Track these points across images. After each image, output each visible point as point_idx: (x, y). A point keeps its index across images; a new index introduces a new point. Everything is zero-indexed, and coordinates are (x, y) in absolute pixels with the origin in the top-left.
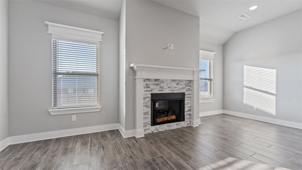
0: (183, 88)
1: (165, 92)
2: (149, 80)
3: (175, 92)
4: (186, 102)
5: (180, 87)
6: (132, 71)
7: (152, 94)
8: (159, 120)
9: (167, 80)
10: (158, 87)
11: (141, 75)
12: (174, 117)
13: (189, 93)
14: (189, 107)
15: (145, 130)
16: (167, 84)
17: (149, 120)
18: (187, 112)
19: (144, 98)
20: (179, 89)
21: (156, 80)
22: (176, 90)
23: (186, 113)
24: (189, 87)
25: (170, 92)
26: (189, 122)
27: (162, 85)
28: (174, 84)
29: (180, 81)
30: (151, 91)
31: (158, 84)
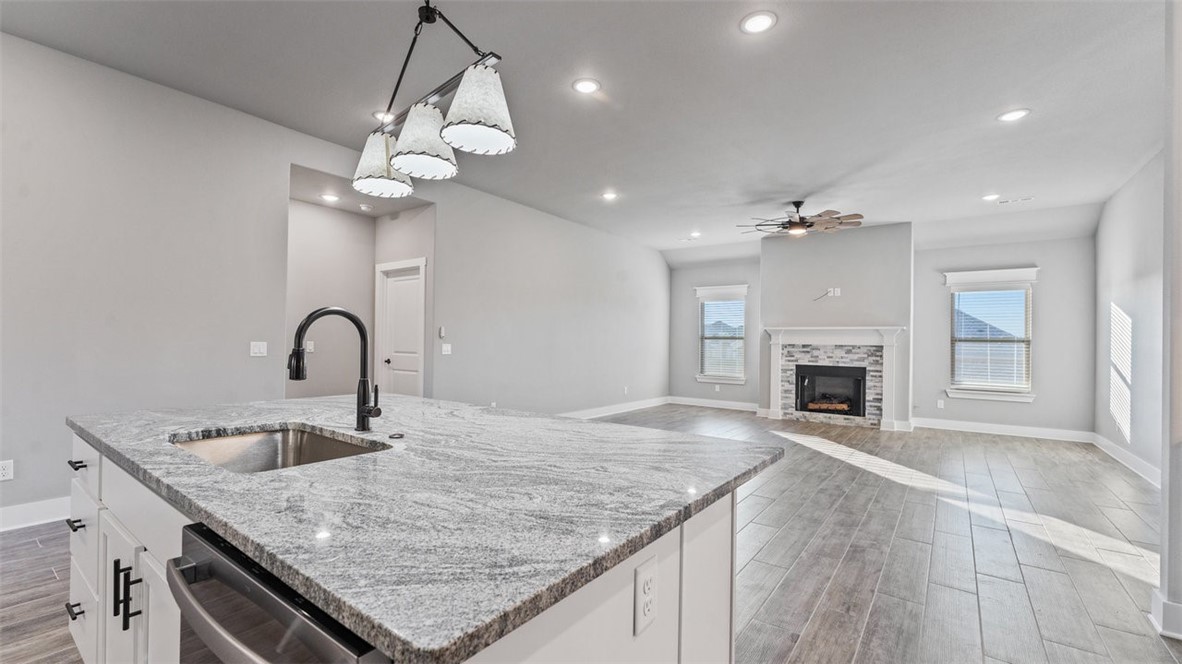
0: (863, 360)
1: (820, 363)
2: (793, 346)
3: (840, 365)
4: (869, 384)
5: (856, 357)
6: (768, 336)
7: (797, 366)
8: (811, 406)
9: (825, 346)
10: (809, 356)
11: (779, 341)
12: (845, 407)
13: (878, 368)
14: (878, 394)
15: (785, 414)
16: (825, 352)
17: (792, 399)
18: (869, 401)
19: (784, 371)
20: (851, 360)
21: (804, 346)
22: (844, 363)
23: (867, 404)
24: (878, 358)
25: (831, 365)
26: (876, 422)
27: (815, 353)
28: (840, 353)
29: (854, 347)
30: (797, 361)
31: (808, 352)
